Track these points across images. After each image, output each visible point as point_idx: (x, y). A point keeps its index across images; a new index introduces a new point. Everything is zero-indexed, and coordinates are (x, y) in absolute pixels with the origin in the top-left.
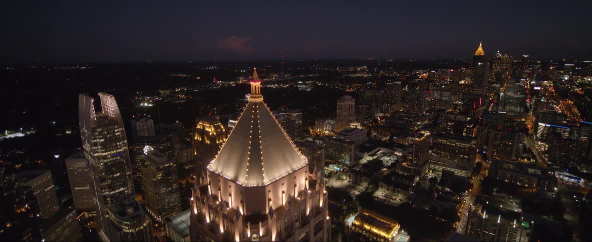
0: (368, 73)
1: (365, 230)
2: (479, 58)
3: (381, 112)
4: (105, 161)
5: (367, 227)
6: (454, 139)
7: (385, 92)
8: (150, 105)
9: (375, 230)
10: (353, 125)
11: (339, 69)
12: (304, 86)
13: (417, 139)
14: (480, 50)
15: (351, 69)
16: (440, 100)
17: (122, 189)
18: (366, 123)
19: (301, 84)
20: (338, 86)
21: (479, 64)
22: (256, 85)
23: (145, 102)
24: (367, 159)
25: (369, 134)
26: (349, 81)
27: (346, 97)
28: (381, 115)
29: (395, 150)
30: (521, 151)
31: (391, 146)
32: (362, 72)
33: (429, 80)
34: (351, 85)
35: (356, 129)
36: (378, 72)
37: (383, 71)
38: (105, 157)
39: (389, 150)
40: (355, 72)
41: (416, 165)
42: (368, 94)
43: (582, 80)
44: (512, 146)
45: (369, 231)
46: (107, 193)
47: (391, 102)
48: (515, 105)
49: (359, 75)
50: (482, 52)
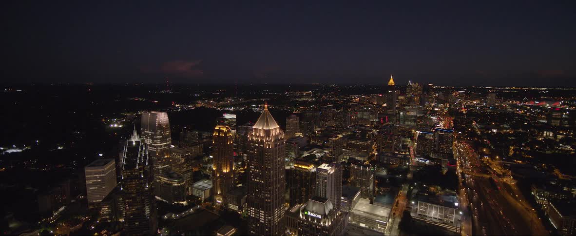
0: (312, 97)
1: (300, 168)
2: (391, 87)
3: (319, 127)
4: (161, 148)
5: (300, 166)
6: (358, 140)
7: (322, 113)
8: (121, 126)
9: (303, 167)
10: (297, 135)
11: (287, 94)
12: (258, 109)
13: (334, 139)
14: (391, 82)
15: (298, 93)
16: (362, 119)
17: (167, 166)
18: (307, 134)
19: (254, 107)
20: (287, 109)
21: (389, 91)
22: (266, 106)
23: (114, 124)
24: (306, 154)
25: (309, 141)
26: (296, 104)
27: (293, 116)
28: (319, 129)
29: (325, 150)
30: (401, 148)
31: (322, 148)
32: (307, 96)
33: (360, 102)
34: (297, 108)
35: (299, 136)
36: (321, 96)
37: (325, 96)
38: (161, 146)
39: (321, 150)
40: (302, 96)
41: (334, 155)
42: (309, 114)
43: (471, 103)
44: (392, 143)
45: (301, 168)
46: (160, 167)
47: (326, 120)
48: (411, 121)
49: (304, 99)
50: (393, 82)
